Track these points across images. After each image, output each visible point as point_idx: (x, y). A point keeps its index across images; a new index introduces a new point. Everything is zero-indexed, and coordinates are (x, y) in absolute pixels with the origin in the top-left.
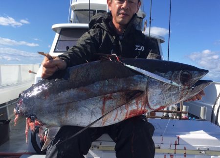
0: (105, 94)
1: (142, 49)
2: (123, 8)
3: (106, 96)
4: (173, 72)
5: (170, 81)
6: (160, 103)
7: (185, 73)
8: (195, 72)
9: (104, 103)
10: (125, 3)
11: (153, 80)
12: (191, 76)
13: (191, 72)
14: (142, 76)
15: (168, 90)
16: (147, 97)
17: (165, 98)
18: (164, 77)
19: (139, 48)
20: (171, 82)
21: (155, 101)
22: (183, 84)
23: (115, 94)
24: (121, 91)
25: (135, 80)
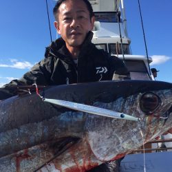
0: (17, 151)
1: (105, 70)
2: (72, 27)
3: (18, 153)
4: (125, 98)
5: (120, 114)
6: (113, 150)
7: (148, 96)
8: (165, 91)
9: (18, 166)
10: (74, 21)
11: (93, 117)
12: (159, 98)
13: (157, 93)
14: (74, 113)
15: (123, 128)
16: (88, 144)
17: (121, 142)
18: (111, 109)
19: (101, 70)
20: (122, 116)
21: (104, 148)
22: (147, 114)
23: (33, 148)
24: (42, 141)
25: (62, 121)
